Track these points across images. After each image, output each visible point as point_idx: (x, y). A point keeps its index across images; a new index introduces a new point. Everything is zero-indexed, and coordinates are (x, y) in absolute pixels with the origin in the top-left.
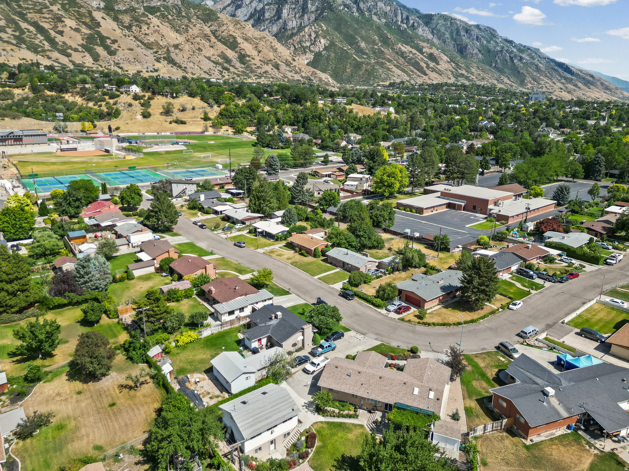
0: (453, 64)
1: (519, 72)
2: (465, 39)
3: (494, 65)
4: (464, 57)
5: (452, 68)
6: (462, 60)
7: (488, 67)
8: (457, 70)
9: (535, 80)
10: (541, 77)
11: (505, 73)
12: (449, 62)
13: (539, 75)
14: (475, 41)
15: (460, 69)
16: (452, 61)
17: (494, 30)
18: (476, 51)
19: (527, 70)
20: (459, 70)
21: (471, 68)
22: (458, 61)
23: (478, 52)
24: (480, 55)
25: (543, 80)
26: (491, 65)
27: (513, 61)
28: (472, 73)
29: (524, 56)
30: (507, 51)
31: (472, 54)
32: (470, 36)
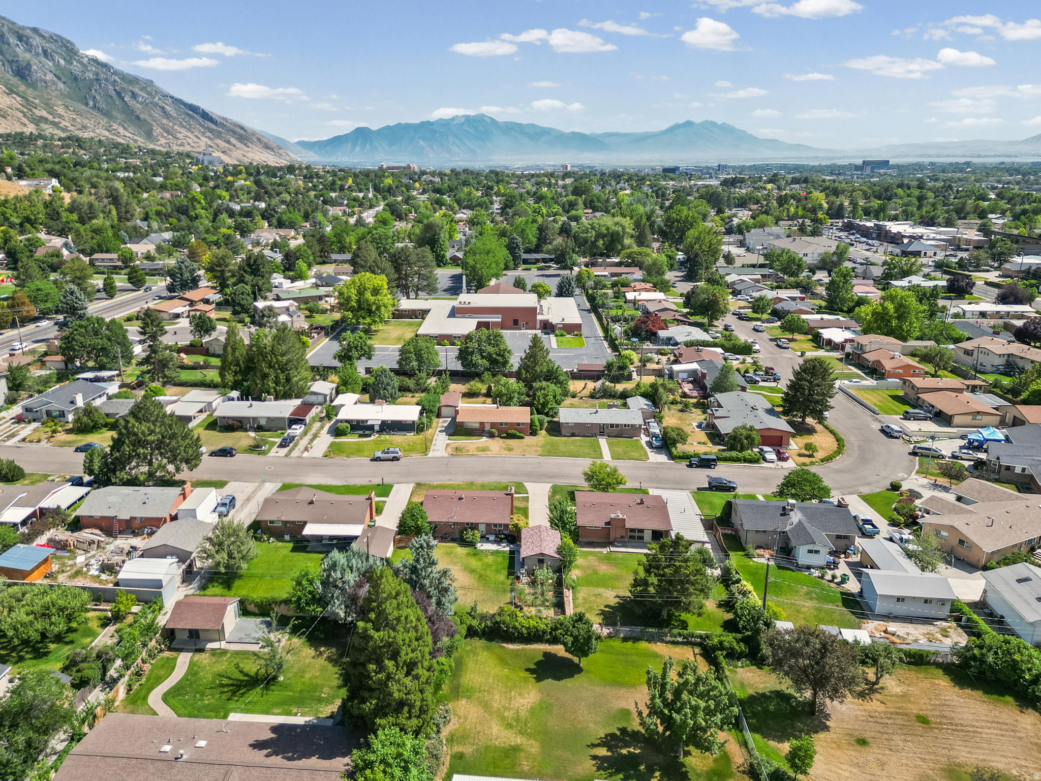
0: (19, 99)
1: (138, 118)
2: (23, 54)
3: (91, 103)
4: (33, 86)
5: (19, 106)
6: (30, 91)
7: (83, 107)
8: (30, 110)
9: (168, 132)
10: (176, 127)
11: (116, 119)
12: (8, 94)
13: (171, 124)
14: (43, 59)
15: (36, 108)
16: (12, 92)
17: (68, 41)
18: (49, 77)
19: (150, 115)
20: (34, 110)
21: (55, 108)
22: (24, 92)
23: (55, 79)
24: (61, 85)
25: (180, 133)
26: (87, 104)
27: (122, 99)
28: (60, 116)
29: (136, 90)
30: (106, 80)
31: (45, 82)
32: (29, 48)
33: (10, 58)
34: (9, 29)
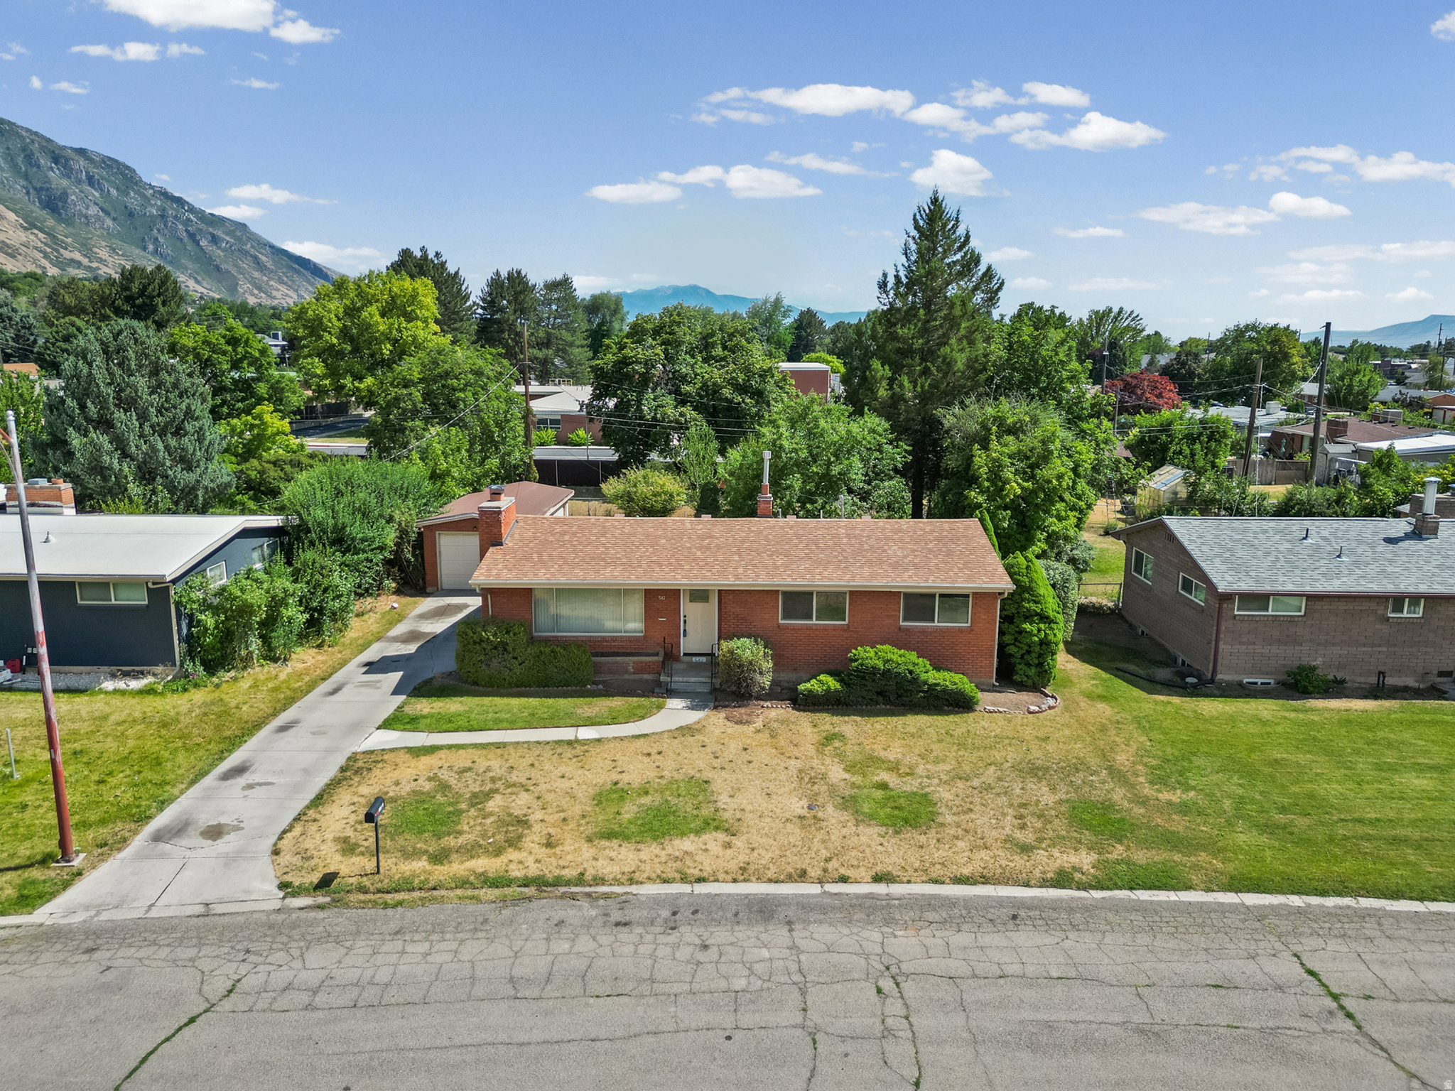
1: (218, 268)
2: (56, 179)
3: (151, 247)
4: (69, 222)
6: (62, 227)
7: (139, 254)
9: (260, 289)
10: (272, 283)
11: (186, 269)
13: (265, 278)
14: (87, 187)
15: (64, 248)
18: (93, 210)
19: (236, 266)
21: (95, 249)
22: (52, 228)
23: (101, 213)
24: (109, 222)
25: (278, 290)
26: (145, 249)
27: (196, 242)
28: (102, 261)
29: (219, 233)
30: (176, 217)
31: (86, 217)
32: (68, 172)
33: (39, 185)
34: (42, 148)
